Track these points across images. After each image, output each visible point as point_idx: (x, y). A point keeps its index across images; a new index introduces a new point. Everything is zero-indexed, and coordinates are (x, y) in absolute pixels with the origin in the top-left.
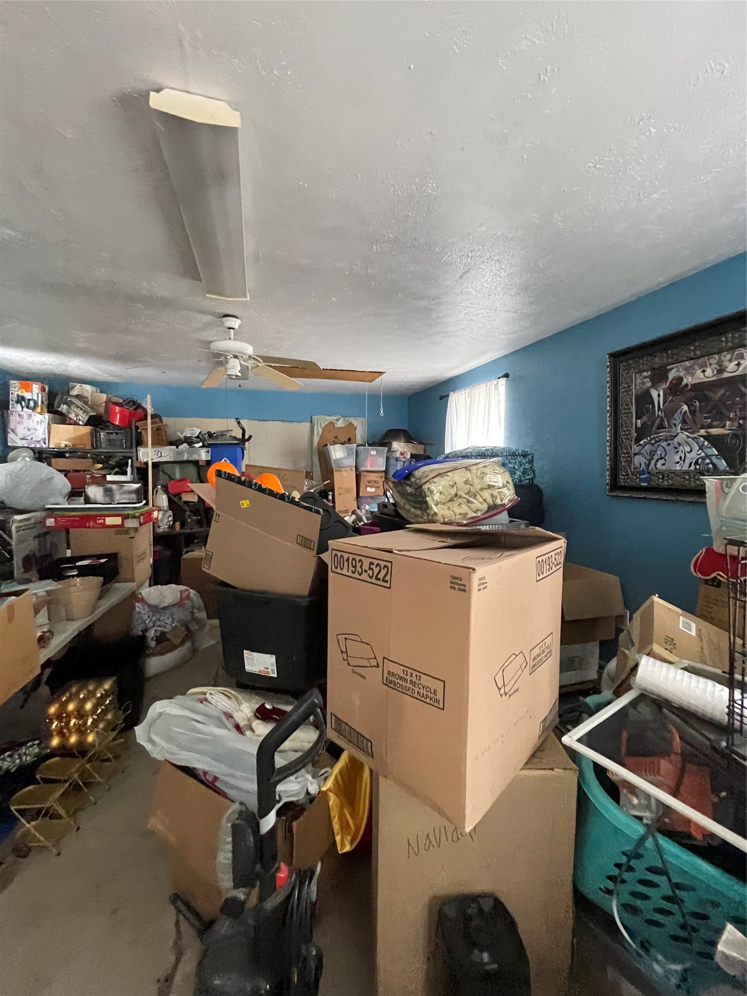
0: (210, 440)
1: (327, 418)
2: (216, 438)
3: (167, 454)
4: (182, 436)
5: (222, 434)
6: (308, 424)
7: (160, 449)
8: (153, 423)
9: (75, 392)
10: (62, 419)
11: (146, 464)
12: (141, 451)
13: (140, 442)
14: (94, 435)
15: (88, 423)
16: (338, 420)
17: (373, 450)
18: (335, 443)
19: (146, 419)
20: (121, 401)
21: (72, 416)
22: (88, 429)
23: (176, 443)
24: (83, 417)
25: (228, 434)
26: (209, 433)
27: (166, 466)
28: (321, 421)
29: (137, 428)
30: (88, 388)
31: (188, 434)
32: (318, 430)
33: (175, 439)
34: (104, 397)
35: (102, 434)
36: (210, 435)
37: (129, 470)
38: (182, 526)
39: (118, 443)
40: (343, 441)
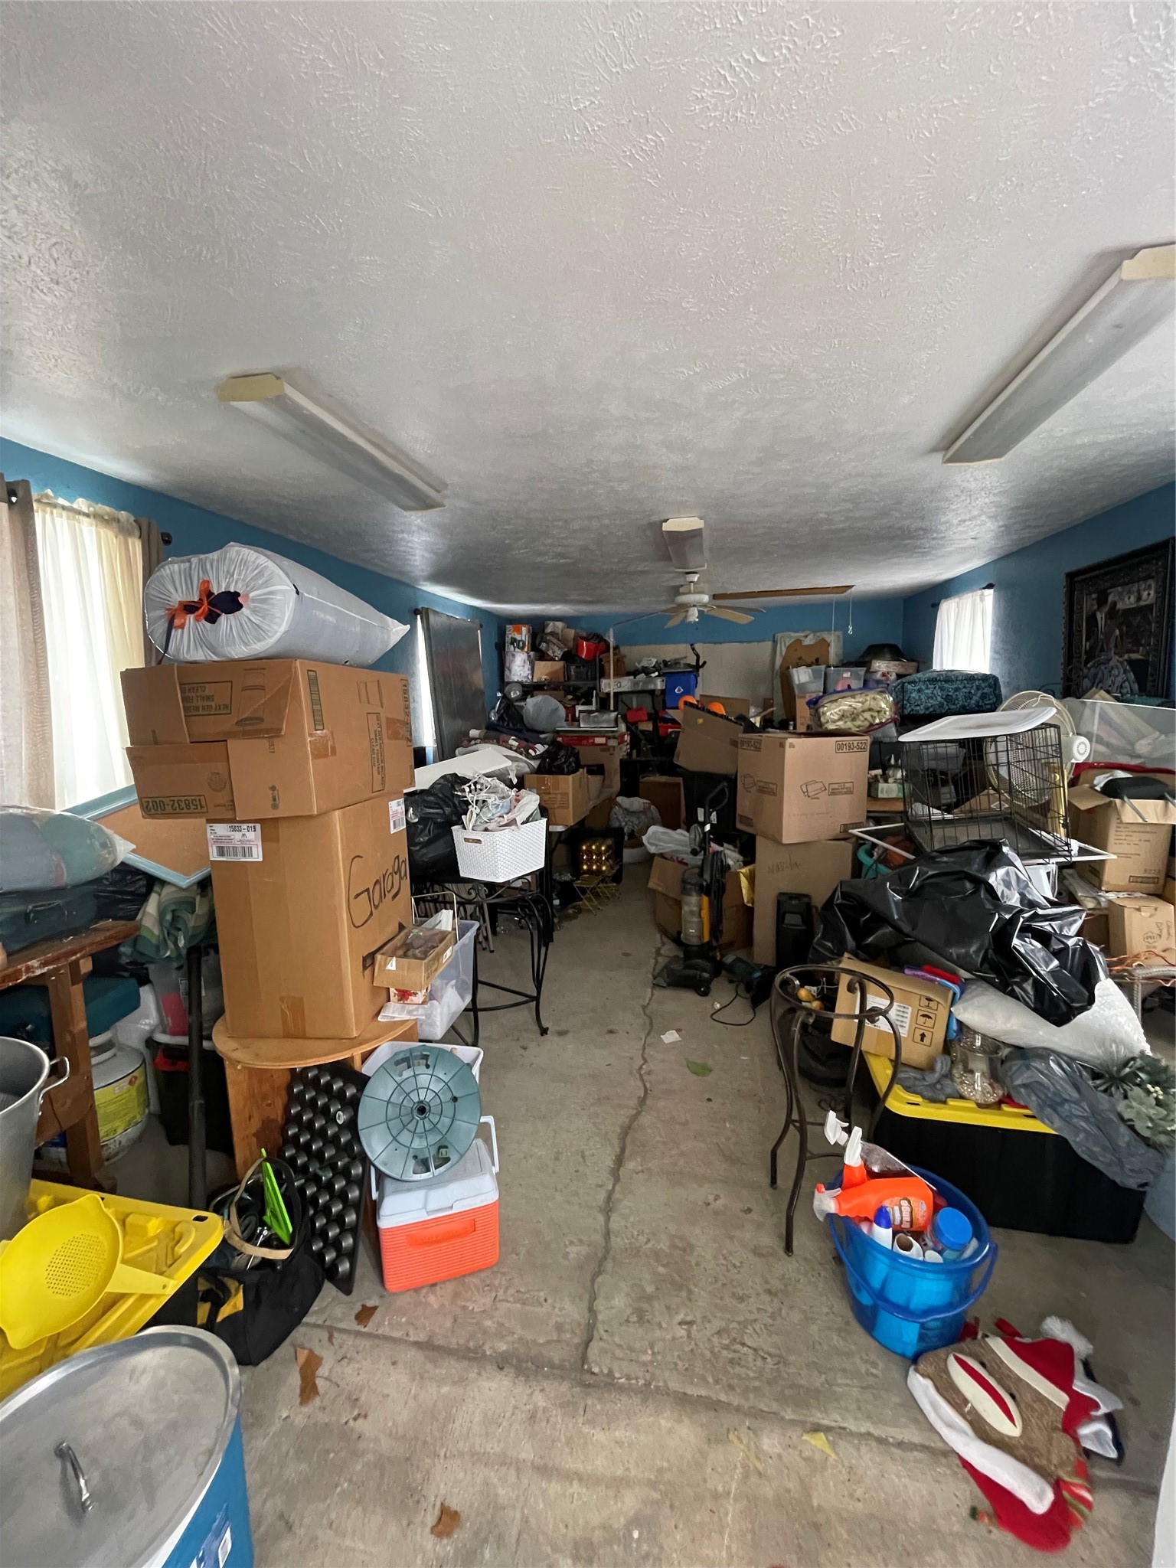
0: (666, 668)
1: (793, 634)
2: (670, 666)
3: (626, 684)
4: (639, 666)
5: (676, 662)
6: (770, 644)
7: (619, 680)
8: (614, 654)
9: (549, 630)
10: (542, 656)
11: (608, 694)
12: (604, 682)
13: (603, 674)
14: (567, 669)
15: (561, 659)
16: (806, 637)
17: (847, 671)
18: (797, 666)
19: (609, 651)
20: (585, 635)
21: (550, 653)
22: (562, 663)
23: (635, 673)
24: (559, 653)
25: (682, 662)
26: (664, 661)
27: (624, 697)
28: (786, 639)
29: (601, 660)
30: (560, 624)
31: (645, 663)
32: (782, 649)
33: (632, 669)
34: (571, 632)
35: (573, 668)
36: (665, 663)
37: (594, 700)
38: (638, 755)
39: (584, 676)
40: (809, 661)
